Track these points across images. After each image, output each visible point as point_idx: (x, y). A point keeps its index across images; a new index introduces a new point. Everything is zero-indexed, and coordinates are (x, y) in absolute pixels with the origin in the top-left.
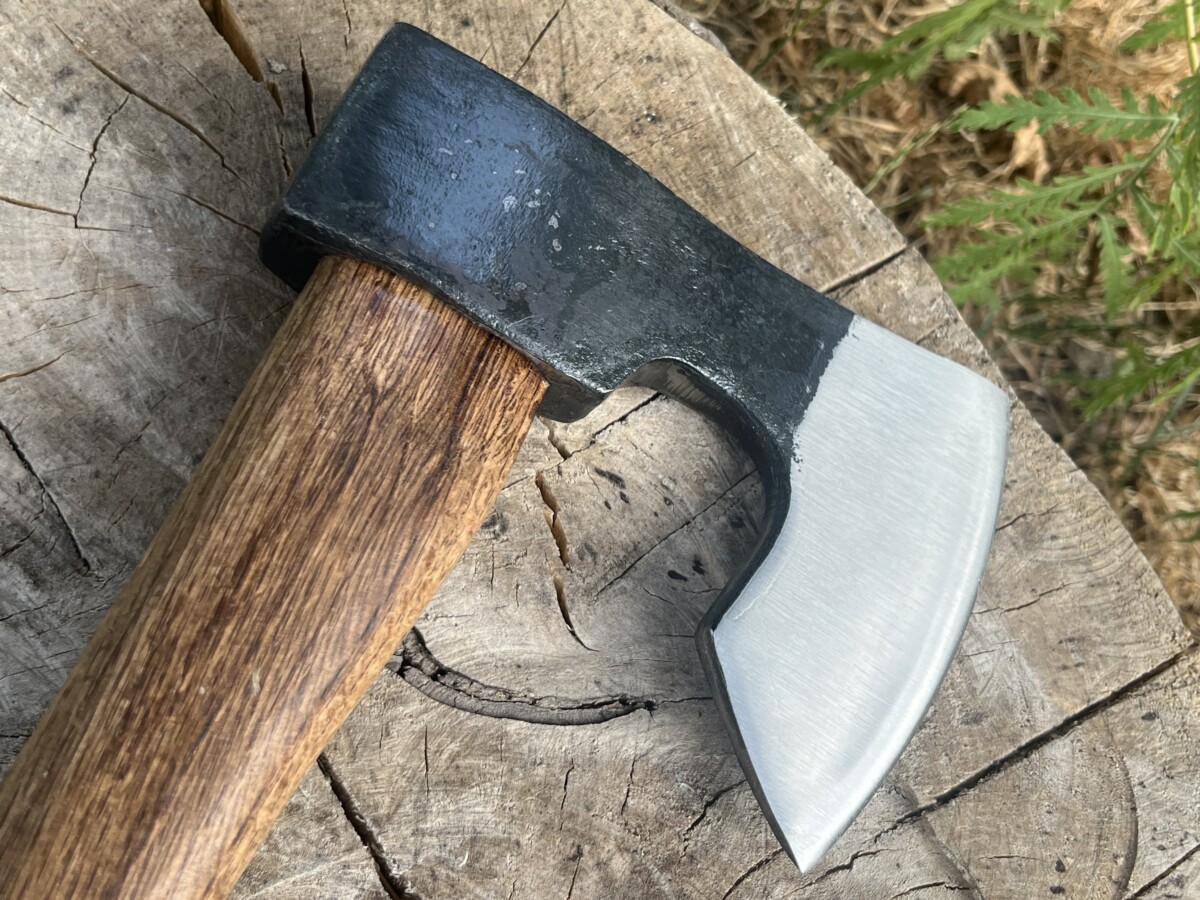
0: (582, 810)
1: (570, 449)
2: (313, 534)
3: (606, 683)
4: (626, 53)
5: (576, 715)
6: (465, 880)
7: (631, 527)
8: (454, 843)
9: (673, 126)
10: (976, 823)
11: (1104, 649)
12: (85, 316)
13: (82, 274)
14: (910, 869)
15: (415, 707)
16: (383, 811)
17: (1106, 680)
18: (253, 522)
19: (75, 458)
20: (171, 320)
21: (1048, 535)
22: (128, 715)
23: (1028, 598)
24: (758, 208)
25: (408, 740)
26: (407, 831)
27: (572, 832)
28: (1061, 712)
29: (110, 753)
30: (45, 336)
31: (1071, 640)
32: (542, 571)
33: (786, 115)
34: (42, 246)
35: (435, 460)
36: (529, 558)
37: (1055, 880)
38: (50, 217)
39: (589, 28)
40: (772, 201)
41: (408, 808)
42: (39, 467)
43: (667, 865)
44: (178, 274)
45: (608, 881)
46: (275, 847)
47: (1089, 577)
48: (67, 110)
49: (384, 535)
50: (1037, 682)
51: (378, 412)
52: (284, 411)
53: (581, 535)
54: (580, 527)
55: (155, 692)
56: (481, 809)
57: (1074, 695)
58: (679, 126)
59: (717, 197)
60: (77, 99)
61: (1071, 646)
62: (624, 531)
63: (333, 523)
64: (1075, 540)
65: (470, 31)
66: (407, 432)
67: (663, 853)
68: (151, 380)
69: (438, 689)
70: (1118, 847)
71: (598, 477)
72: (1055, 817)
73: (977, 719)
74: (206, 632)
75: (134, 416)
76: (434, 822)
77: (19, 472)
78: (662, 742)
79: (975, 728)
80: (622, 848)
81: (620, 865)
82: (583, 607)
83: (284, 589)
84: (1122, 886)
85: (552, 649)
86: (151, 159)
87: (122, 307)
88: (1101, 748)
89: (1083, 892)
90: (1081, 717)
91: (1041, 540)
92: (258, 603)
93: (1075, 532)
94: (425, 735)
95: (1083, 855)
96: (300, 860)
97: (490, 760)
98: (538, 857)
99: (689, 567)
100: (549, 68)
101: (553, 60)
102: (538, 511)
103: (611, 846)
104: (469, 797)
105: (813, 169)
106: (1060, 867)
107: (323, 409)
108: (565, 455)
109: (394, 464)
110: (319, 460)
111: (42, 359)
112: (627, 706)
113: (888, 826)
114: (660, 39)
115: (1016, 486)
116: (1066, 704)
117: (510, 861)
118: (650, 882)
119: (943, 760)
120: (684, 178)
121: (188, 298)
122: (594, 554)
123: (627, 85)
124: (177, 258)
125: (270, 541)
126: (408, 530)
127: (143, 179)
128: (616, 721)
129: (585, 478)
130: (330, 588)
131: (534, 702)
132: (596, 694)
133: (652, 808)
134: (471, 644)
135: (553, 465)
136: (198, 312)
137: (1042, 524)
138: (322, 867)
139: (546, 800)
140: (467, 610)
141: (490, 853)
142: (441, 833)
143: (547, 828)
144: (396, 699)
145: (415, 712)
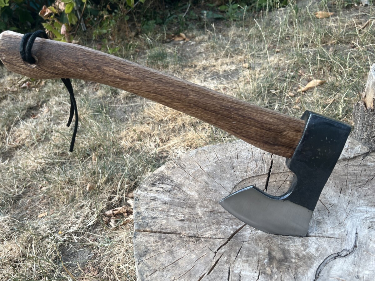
0: (304, 261)
3: (322, 277)
5: (319, 270)
6: (303, 243)
8: (309, 245)
15: (332, 251)
16: (319, 240)
25: (327, 248)
26: (314, 241)
27: (302, 258)
36: (349, 279)
41: (317, 242)
43: (290, 266)
45: (292, 258)
56: (312, 250)
67: (292, 267)
69: (332, 256)
76: (313, 244)
80: (295, 263)
81: (293, 261)
85: (332, 273)
94: (327, 250)
97: (318, 255)
98: (301, 252)
103: (297, 261)
104: (314, 250)
112: (316, 278)
117: (302, 249)
118: (289, 262)
128: (315, 274)
131: (324, 266)
132: (321, 274)
133: (299, 270)
134: (338, 264)
139: (308, 258)
140: (344, 266)
141: (305, 247)
142: (311, 244)
143: (304, 256)
144: (334, 250)
145: (330, 251)
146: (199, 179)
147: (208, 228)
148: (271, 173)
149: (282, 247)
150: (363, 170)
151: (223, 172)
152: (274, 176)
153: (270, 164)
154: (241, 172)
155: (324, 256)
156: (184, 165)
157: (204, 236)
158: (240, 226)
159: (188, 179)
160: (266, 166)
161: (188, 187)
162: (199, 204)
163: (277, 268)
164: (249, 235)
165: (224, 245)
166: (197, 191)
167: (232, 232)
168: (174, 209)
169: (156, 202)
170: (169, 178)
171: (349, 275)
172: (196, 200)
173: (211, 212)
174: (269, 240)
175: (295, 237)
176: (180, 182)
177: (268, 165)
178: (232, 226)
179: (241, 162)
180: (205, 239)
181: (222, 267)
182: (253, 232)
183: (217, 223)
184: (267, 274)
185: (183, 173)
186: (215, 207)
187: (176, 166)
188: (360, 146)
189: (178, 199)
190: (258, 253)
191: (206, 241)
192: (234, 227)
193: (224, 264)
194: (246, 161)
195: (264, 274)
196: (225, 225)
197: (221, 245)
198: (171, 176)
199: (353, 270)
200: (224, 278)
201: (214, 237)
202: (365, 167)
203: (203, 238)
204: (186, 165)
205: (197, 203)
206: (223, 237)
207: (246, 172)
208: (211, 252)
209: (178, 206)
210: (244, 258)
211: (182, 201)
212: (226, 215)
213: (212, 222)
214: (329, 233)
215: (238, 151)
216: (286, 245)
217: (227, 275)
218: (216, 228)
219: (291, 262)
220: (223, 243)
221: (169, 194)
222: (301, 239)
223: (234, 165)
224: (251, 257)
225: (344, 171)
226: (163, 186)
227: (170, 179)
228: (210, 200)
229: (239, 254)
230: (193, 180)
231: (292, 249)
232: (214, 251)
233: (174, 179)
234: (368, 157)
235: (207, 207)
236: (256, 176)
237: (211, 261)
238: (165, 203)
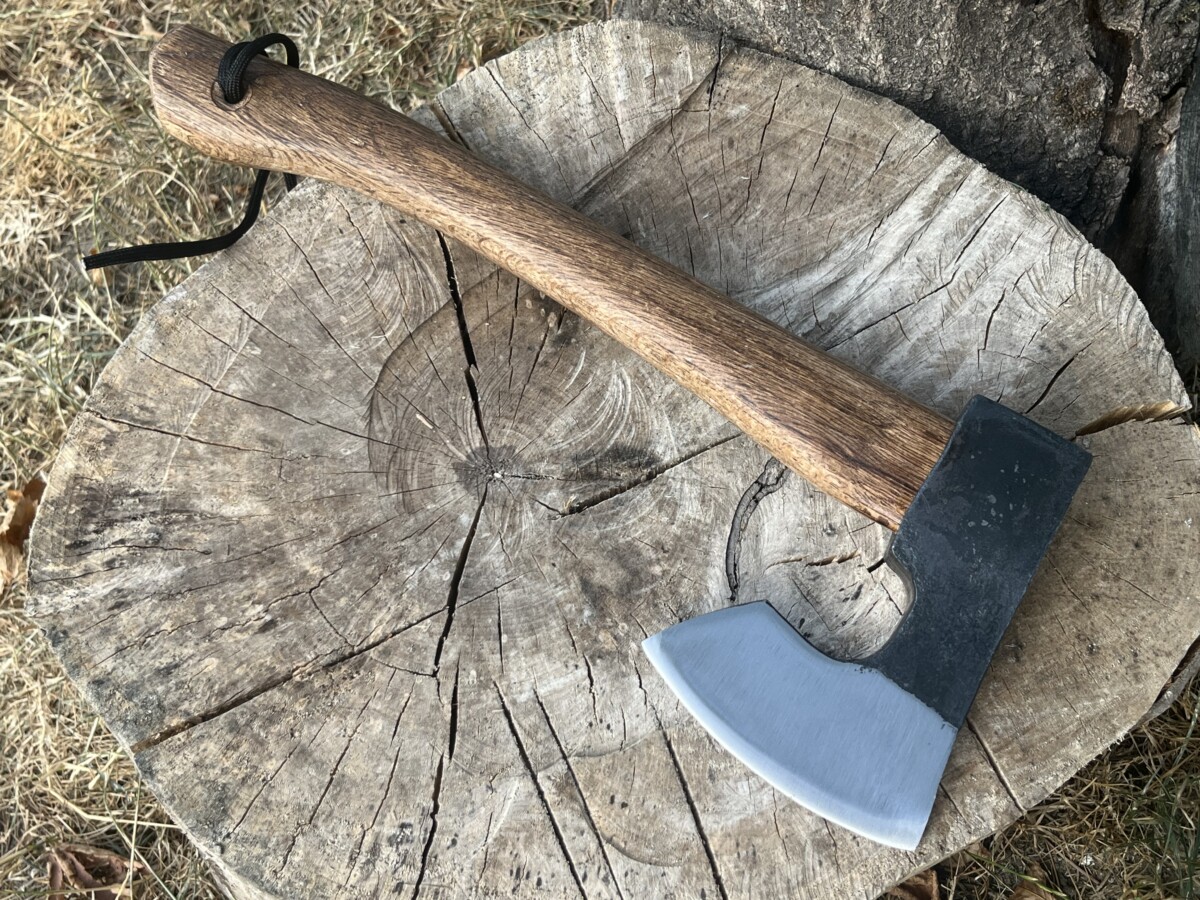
0: (685, 556)
1: (873, 573)
2: (811, 391)
3: (746, 578)
4: (1136, 640)
5: (731, 562)
6: (659, 497)
7: (829, 601)
8: (677, 495)
9: (1088, 662)
10: (655, 758)
11: (747, 876)
12: (932, 353)
13: (953, 352)
14: (635, 721)
15: (741, 485)
16: (694, 466)
17: (728, 871)
18: (818, 370)
19: (862, 349)
20: (933, 387)
21: (823, 860)
22: (738, 322)
23: (782, 831)
24: (1037, 708)
25: (726, 481)
26: (684, 475)
27: (675, 550)
28: (711, 835)
29: (724, 315)
30: (920, 336)
31: (754, 853)
32: (806, 551)
33: (1111, 742)
34: (966, 336)
35: (850, 453)
36: (813, 546)
37: (619, 799)
38: (982, 339)
39: (1149, 618)
40: (1042, 718)
41: (694, 476)
42: (858, 336)
43: (654, 593)
44: (957, 391)
45: (650, 563)
46: (683, 421)
47: (794, 882)
48: (1042, 347)
49: (812, 423)
50: (730, 823)
51: (873, 428)
52: (872, 389)
53: (825, 574)
54: (829, 574)
55: (747, 331)
56: (691, 510)
57: (721, 846)
58: (1089, 666)
59: (1041, 681)
60: (1049, 351)
61: (751, 852)
62: (827, 597)
63: (817, 401)
64: (819, 879)
65: (1132, 547)
66: (862, 439)
67: (660, 592)
68: (901, 378)
69: (748, 498)
70: (631, 846)
71: (858, 585)
72: (652, 811)
73: (712, 777)
74: (771, 349)
75: (883, 372)
76: (687, 488)
77: (855, 329)
78: (714, 602)
79: (707, 775)
80: (664, 573)
81: (657, 570)
82: (786, 571)
83: (788, 379)
84: (609, 841)
85: (765, 553)
86: (1019, 381)
87: (938, 366)
88: (688, 854)
89: (609, 816)
90: (706, 847)
91: (819, 852)
92: (782, 368)
93: (824, 882)
94: (727, 488)
95: (629, 823)
96: (677, 430)
97: (712, 516)
98: (665, 532)
99: (806, 631)
100: (1115, 590)
101: (1121, 593)
102: (838, 552)
103: (666, 567)
104: (696, 504)
105: (1071, 753)
106: (624, 805)
107: (872, 403)
108: (871, 570)
109: (846, 430)
110: (847, 398)
111: (910, 336)
112: (734, 588)
113: (659, 715)
114: (1153, 665)
115: (855, 844)
116: (716, 839)
117: (665, 519)
118: (647, 582)
119: (690, 749)
120: (1052, 662)
121: (945, 394)
122: (814, 580)
123: (1111, 636)
124: (967, 390)
125: (809, 375)
126: (814, 435)
127: (1009, 377)
128: (726, 579)
129: (857, 579)
130: (788, 398)
131: (739, 541)
132: (741, 572)
133: (682, 590)
134: (770, 514)
135: (864, 562)
136: (939, 398)
137: (829, 856)
138: (673, 439)
139: (691, 539)
140: (787, 514)
141: (670, 510)
142: (681, 490)
143: (678, 538)
144: (745, 478)
145: (738, 485)
146: (235, 439)
147: (367, 605)
148: (460, 292)
149: (608, 544)
150: (725, 143)
151: (301, 365)
152: (473, 299)
153: (440, 255)
154: (362, 335)
155: (727, 512)
156: (142, 408)
157: (371, 640)
158: (461, 543)
159: (194, 457)
160: (432, 274)
161: (214, 491)
162: (289, 535)
163: (626, 619)
164: (502, 558)
165: (445, 633)
166: (254, 490)
167: (448, 577)
168: (214, 601)
169: (136, 608)
170: (120, 492)
171: (808, 535)
172: (269, 527)
173: (344, 542)
174: (565, 541)
175: (630, 493)
176: (170, 485)
177: (435, 264)
178: (435, 555)
179: (341, 295)
180: (380, 648)
181: (478, 707)
182: (509, 540)
183: (386, 571)
184: (609, 653)
185: (160, 443)
186: (347, 518)
187: (114, 427)
188: (687, 48)
189: (206, 553)
190: (553, 602)
191: (386, 653)
192: (443, 555)
193: (479, 694)
194: (355, 282)
195: (600, 657)
196: (412, 564)
197: (436, 639)
198: (124, 478)
199: (813, 515)
200: (501, 738)
201: (402, 625)
202: (727, 132)
203: (369, 648)
204: (151, 404)
205: (279, 536)
206: (428, 609)
207: (380, 328)
208: (419, 680)
209: (223, 582)
210: (525, 642)
211: (224, 557)
212: (398, 526)
213: (369, 577)
214: (712, 427)
215: (307, 250)
216: (615, 531)
217: (505, 722)
218: (393, 591)
219: (654, 577)
220: (439, 628)
221: (160, 553)
222: (647, 491)
223: (323, 318)
224: (540, 626)
225: (673, 176)
226: (118, 533)
227: (127, 495)
228: (318, 500)
229: (504, 638)
230: (215, 454)
231: (637, 535)
232: (429, 671)
233: (140, 483)
234: (725, 84)
235: (322, 533)
236: (419, 329)
237: (436, 708)
238: (168, 596)
